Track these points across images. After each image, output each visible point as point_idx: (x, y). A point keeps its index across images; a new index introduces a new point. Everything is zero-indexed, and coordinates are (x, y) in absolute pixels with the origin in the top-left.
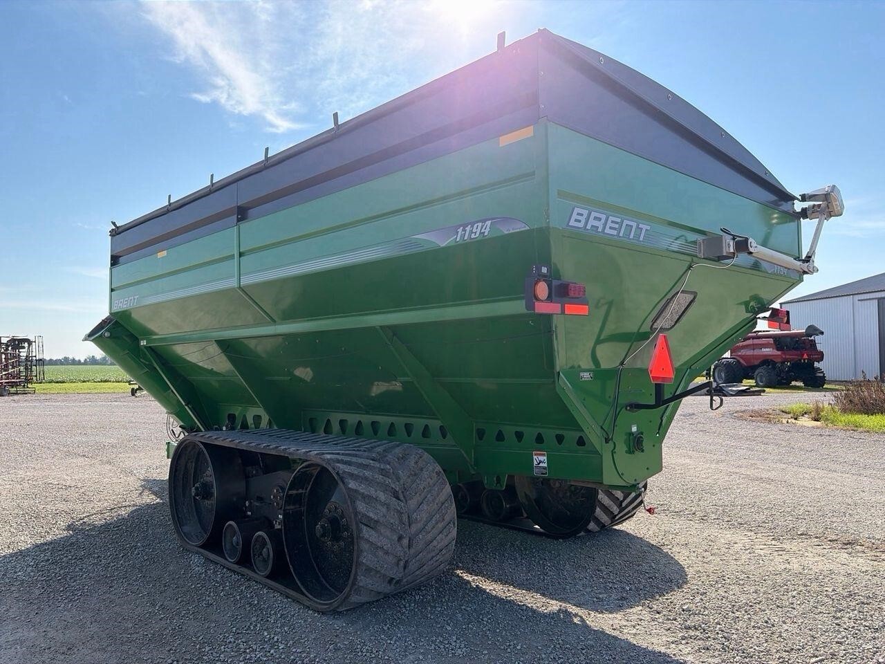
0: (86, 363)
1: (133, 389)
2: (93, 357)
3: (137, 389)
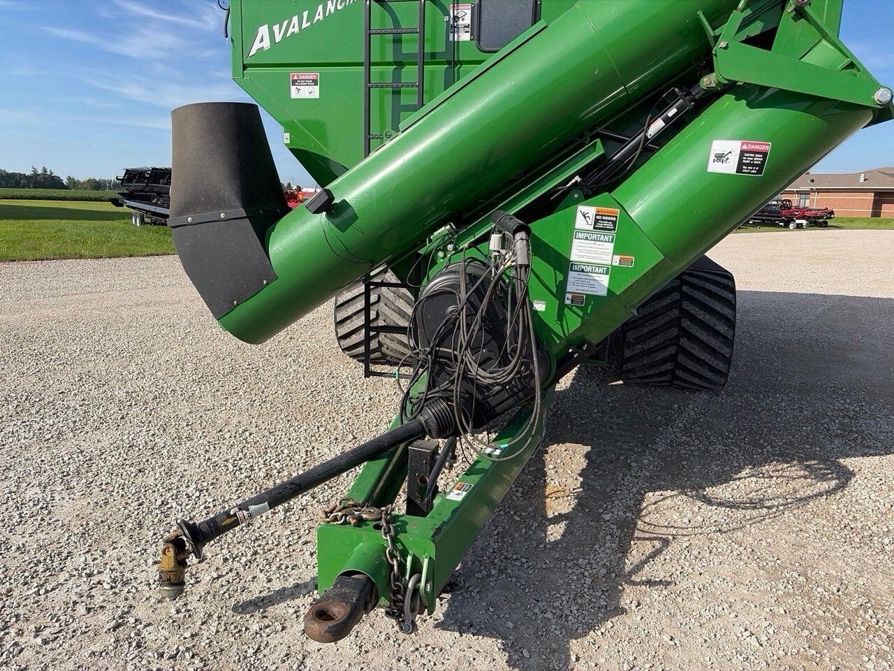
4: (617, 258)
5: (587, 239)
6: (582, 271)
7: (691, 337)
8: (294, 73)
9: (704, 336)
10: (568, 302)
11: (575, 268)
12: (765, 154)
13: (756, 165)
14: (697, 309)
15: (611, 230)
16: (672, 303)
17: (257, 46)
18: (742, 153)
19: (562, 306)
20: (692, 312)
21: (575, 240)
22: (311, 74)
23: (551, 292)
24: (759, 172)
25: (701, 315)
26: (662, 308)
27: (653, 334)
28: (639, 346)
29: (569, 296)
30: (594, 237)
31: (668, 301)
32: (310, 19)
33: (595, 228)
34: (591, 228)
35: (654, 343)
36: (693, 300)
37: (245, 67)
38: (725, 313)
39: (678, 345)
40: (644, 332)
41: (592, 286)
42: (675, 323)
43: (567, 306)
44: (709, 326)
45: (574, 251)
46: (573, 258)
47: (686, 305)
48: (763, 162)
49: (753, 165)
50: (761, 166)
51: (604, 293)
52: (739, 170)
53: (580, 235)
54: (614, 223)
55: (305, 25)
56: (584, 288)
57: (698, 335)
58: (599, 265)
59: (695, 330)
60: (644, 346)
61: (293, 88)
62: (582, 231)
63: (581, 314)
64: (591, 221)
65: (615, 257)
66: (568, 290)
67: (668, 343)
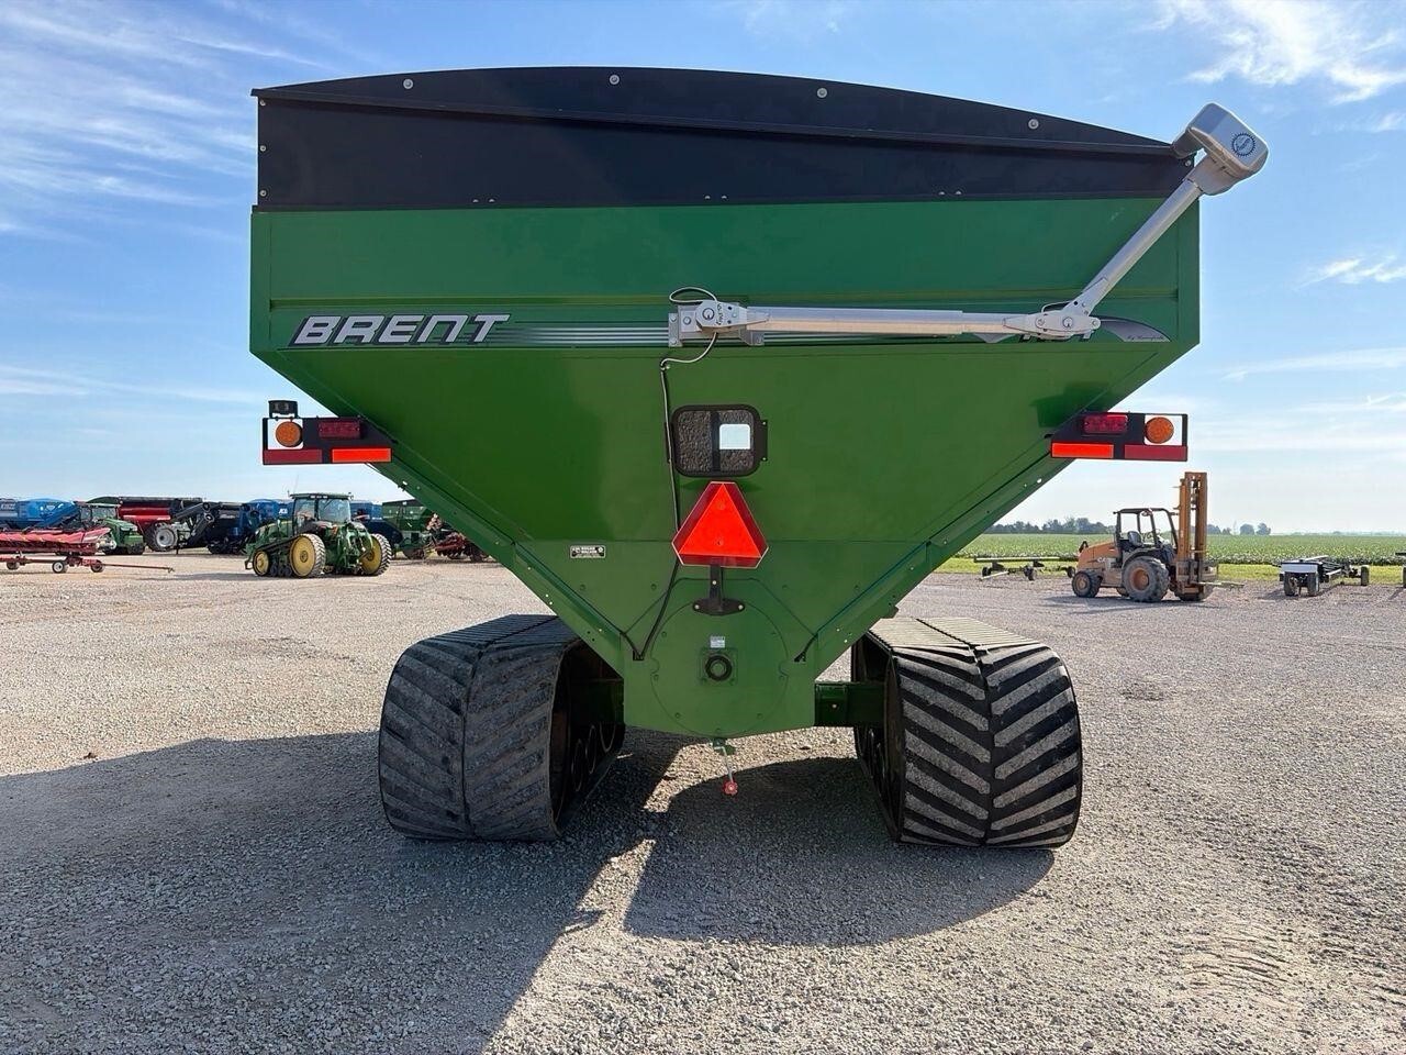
0: (1045, 530)
1: (985, 569)
2: (1056, 521)
3: (990, 570)
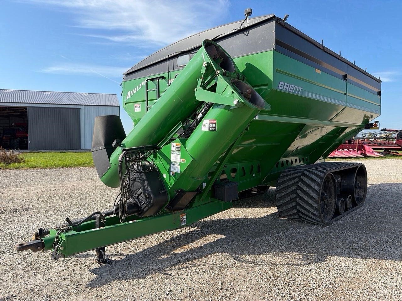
4: (182, 160)
5: (174, 154)
6: (174, 164)
7: (301, 198)
8: (135, 104)
9: (306, 198)
10: (171, 175)
11: (172, 163)
12: (215, 124)
13: (214, 128)
14: (304, 186)
15: (179, 151)
16: (295, 183)
17: (128, 97)
18: (209, 123)
19: (170, 176)
20: (302, 187)
21: (172, 154)
22: (139, 104)
23: (167, 171)
24: (215, 130)
25: (305, 189)
26: (291, 185)
27: (286, 195)
28: (281, 201)
29: (171, 173)
30: (176, 153)
31: (293, 182)
32: (139, 88)
33: (176, 150)
34: (175, 150)
35: (287, 200)
36: (303, 182)
37: (125, 104)
38: (315, 188)
39: (296, 202)
40: (283, 195)
41: (176, 170)
42: (294, 191)
43: (171, 176)
44: (308, 194)
45: (172, 158)
46: (172, 160)
47: (300, 184)
48: (215, 126)
49: (213, 128)
50: (215, 128)
51: (179, 172)
52: (209, 130)
53: (173, 152)
54: (180, 148)
55: (137, 90)
56: (174, 170)
57: (304, 197)
58: (177, 162)
59: (302, 195)
60: (283, 201)
61: (135, 109)
62: (173, 151)
63: (174, 179)
64: (175, 148)
65: (181, 159)
66: (171, 171)
67: (292, 200)
